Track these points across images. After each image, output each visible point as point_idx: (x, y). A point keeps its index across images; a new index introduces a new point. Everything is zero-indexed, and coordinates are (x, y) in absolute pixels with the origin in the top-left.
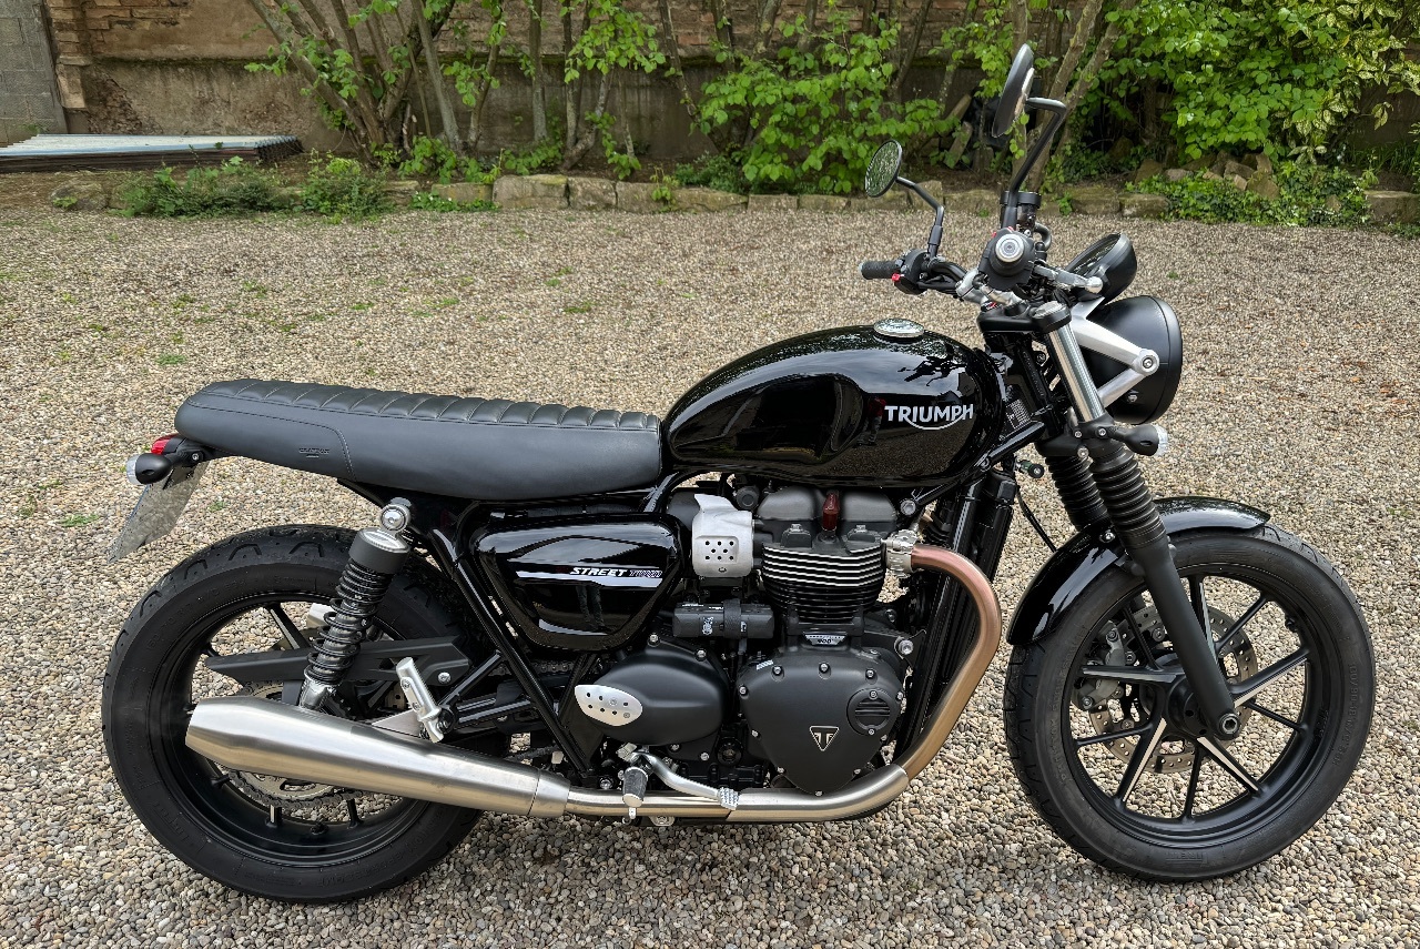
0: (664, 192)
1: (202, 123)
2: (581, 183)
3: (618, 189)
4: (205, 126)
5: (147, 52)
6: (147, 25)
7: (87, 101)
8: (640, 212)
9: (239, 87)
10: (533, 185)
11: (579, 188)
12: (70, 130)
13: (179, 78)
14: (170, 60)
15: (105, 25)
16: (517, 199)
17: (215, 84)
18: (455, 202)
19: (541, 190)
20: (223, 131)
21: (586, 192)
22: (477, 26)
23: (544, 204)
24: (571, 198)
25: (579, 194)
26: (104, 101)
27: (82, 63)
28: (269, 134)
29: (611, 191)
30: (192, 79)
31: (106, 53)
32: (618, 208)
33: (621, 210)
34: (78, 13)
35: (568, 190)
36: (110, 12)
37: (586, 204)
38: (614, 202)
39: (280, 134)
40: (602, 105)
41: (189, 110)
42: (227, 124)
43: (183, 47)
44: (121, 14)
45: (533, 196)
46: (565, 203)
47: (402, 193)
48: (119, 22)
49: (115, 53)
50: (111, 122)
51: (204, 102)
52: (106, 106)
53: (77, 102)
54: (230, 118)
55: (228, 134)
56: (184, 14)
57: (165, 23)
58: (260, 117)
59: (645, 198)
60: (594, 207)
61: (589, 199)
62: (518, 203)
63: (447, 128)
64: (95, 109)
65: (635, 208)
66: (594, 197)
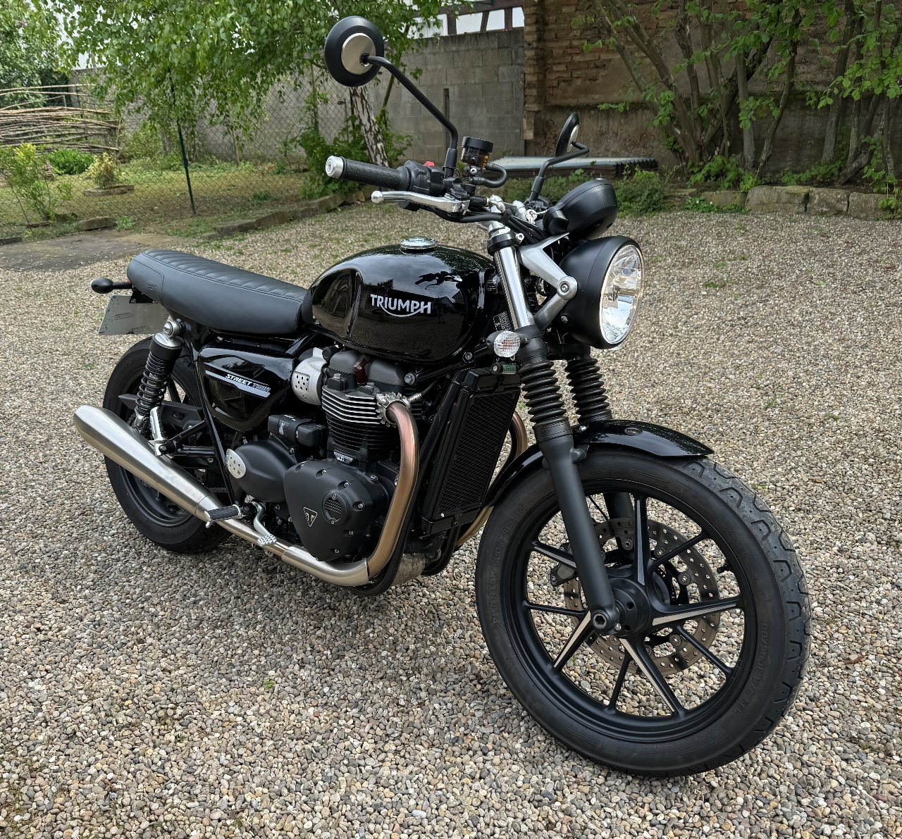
0: (890, 202)
1: (598, 148)
2: (818, 193)
3: (851, 198)
4: (599, 151)
5: (576, 100)
6: (579, 82)
7: (535, 134)
8: (866, 219)
9: (626, 123)
10: (779, 193)
11: (817, 197)
12: (526, 154)
13: (590, 117)
14: (588, 105)
15: (555, 83)
16: (764, 204)
17: (611, 121)
18: (716, 204)
19: (784, 198)
20: (610, 154)
21: (821, 200)
22: (806, 69)
23: (785, 209)
24: (808, 205)
25: (816, 201)
26: (545, 134)
27: (536, 109)
28: (639, 156)
29: (844, 200)
30: (598, 118)
31: (553, 102)
32: (847, 215)
33: (849, 216)
34: (541, 77)
35: (807, 198)
36: (560, 74)
37: (820, 210)
38: (845, 209)
39: (645, 156)
40: (881, 130)
41: (592, 140)
42: (613, 149)
43: (597, 96)
44: (565, 75)
45: (777, 202)
46: (802, 209)
47: (679, 197)
48: (564, 81)
49: (558, 102)
50: (546, 149)
51: (602, 134)
52: (545, 138)
53: (530, 135)
54: (616, 145)
55: (612, 157)
56: (603, 73)
57: (590, 80)
58: (635, 144)
59: (873, 207)
60: (826, 213)
61: (822, 206)
62: (764, 207)
63: (746, 150)
64: (539, 140)
65: (863, 215)
66: (828, 205)
